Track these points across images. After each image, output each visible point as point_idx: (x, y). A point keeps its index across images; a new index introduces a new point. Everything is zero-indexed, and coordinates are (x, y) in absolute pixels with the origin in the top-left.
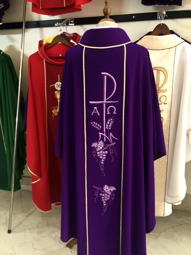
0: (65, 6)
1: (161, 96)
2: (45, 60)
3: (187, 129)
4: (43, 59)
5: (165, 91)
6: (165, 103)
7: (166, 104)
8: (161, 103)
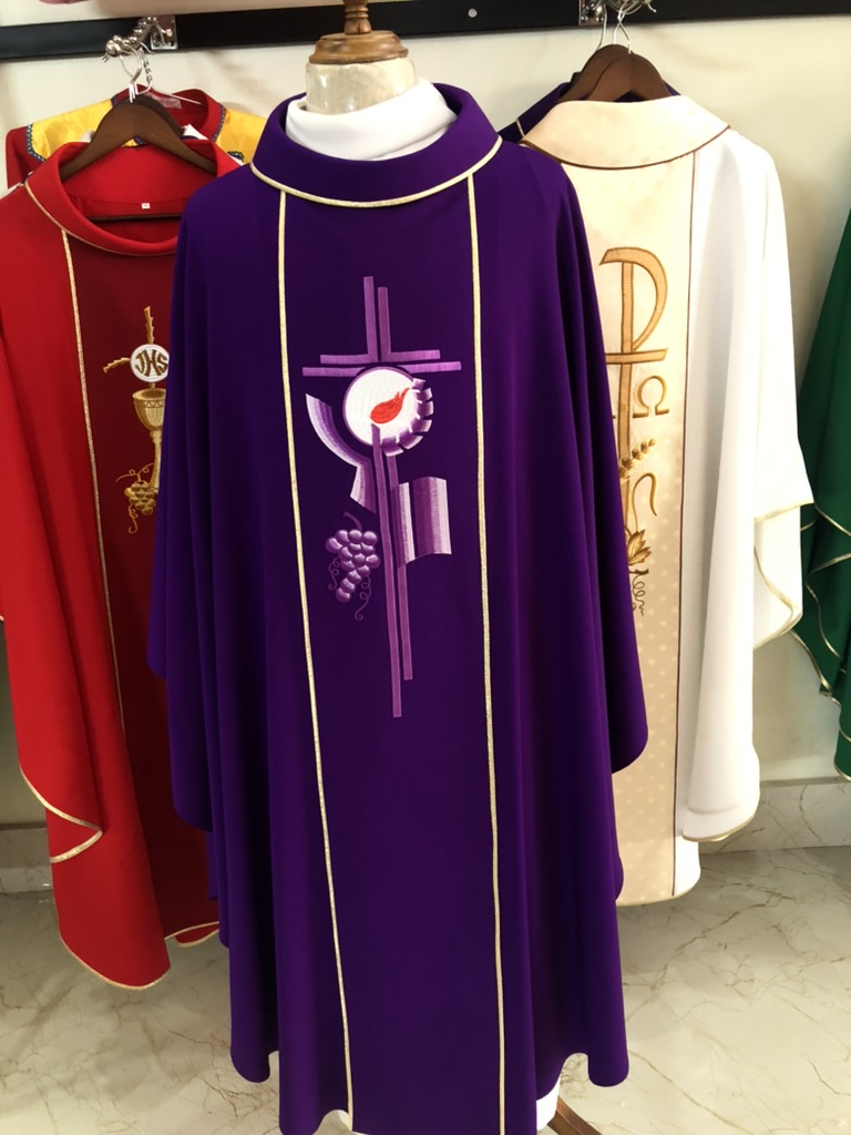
1: (643, 377)
5: (659, 355)
6: (660, 409)
8: (643, 411)
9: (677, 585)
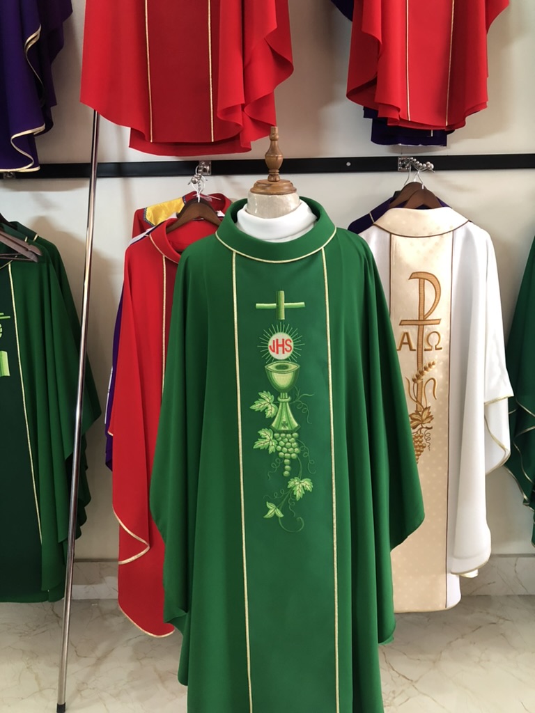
0: (213, 141)
1: (429, 332)
2: (165, 258)
3: (486, 401)
4: (162, 255)
5: (437, 322)
6: (438, 347)
7: (441, 349)
8: (430, 348)
9: (447, 436)
